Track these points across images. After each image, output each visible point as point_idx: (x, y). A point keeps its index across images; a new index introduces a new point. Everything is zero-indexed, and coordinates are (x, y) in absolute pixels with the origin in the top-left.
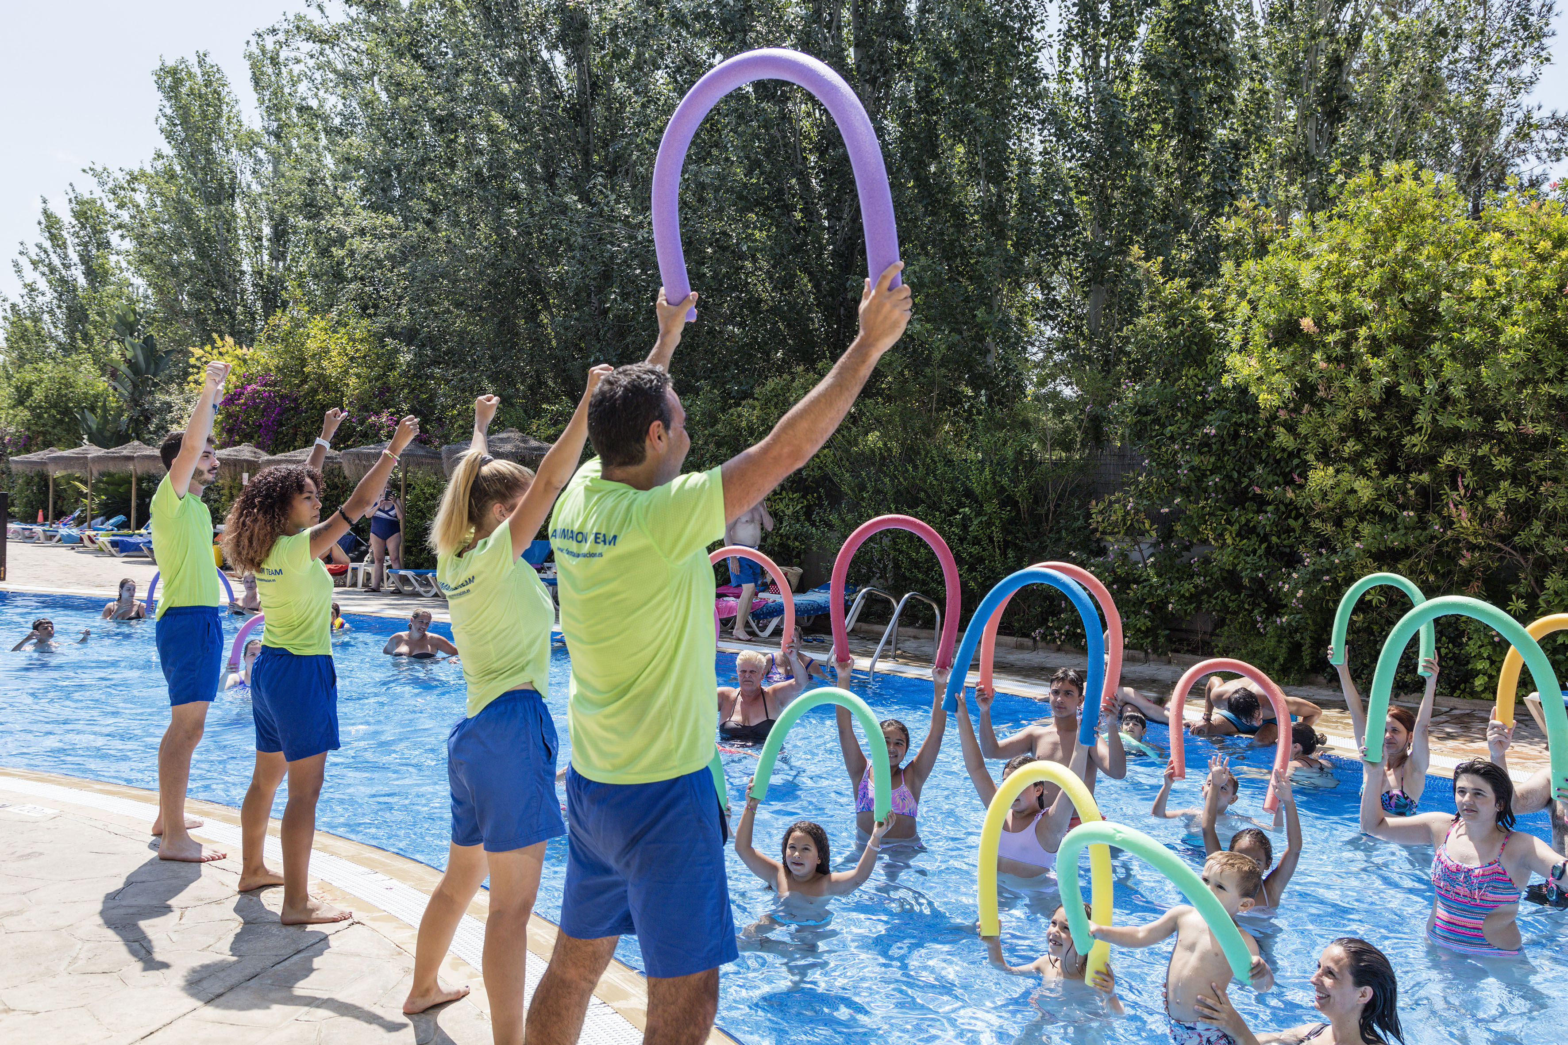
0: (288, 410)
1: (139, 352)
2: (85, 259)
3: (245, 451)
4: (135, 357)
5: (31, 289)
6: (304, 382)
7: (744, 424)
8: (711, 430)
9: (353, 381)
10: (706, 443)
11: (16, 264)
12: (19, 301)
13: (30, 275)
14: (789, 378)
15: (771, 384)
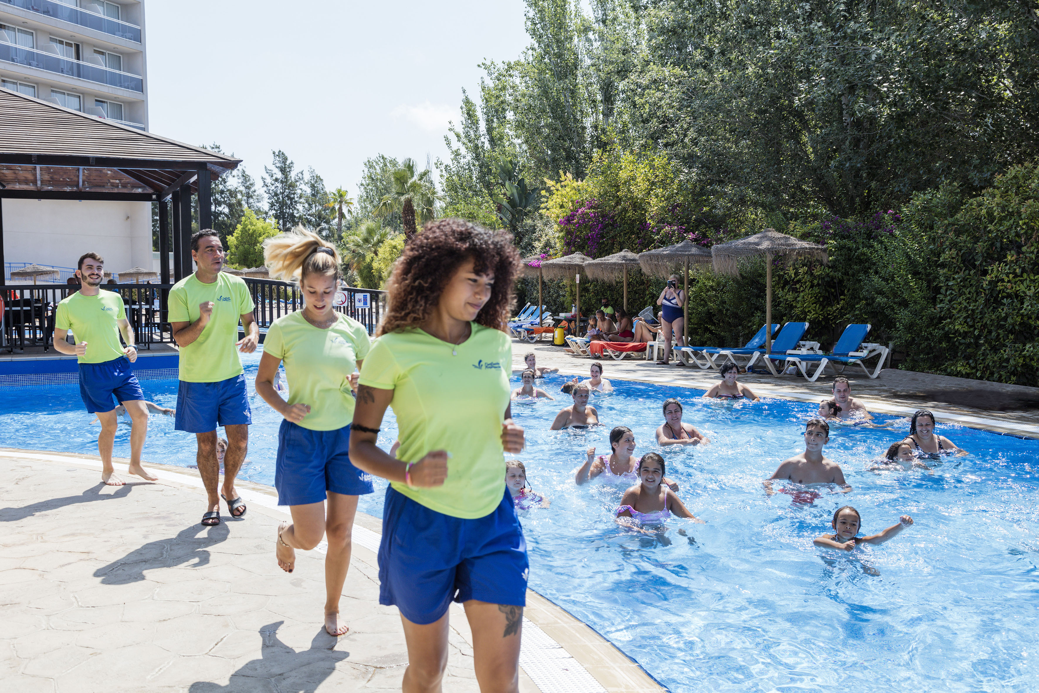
0: (607, 225)
1: (515, 191)
2: (490, 130)
3: (577, 258)
4: (512, 194)
5: (457, 154)
6: (618, 203)
7: (984, 211)
8: (951, 220)
9: (654, 201)
10: (946, 232)
11: (446, 139)
12: (450, 163)
13: (456, 145)
14: (1031, 165)
15: (1012, 171)
